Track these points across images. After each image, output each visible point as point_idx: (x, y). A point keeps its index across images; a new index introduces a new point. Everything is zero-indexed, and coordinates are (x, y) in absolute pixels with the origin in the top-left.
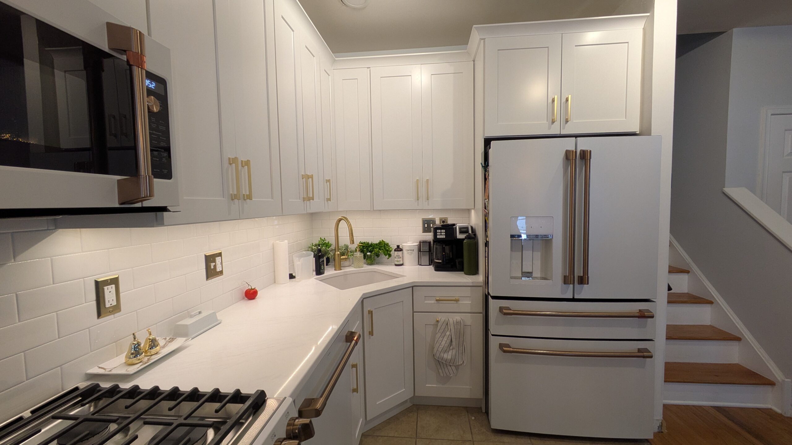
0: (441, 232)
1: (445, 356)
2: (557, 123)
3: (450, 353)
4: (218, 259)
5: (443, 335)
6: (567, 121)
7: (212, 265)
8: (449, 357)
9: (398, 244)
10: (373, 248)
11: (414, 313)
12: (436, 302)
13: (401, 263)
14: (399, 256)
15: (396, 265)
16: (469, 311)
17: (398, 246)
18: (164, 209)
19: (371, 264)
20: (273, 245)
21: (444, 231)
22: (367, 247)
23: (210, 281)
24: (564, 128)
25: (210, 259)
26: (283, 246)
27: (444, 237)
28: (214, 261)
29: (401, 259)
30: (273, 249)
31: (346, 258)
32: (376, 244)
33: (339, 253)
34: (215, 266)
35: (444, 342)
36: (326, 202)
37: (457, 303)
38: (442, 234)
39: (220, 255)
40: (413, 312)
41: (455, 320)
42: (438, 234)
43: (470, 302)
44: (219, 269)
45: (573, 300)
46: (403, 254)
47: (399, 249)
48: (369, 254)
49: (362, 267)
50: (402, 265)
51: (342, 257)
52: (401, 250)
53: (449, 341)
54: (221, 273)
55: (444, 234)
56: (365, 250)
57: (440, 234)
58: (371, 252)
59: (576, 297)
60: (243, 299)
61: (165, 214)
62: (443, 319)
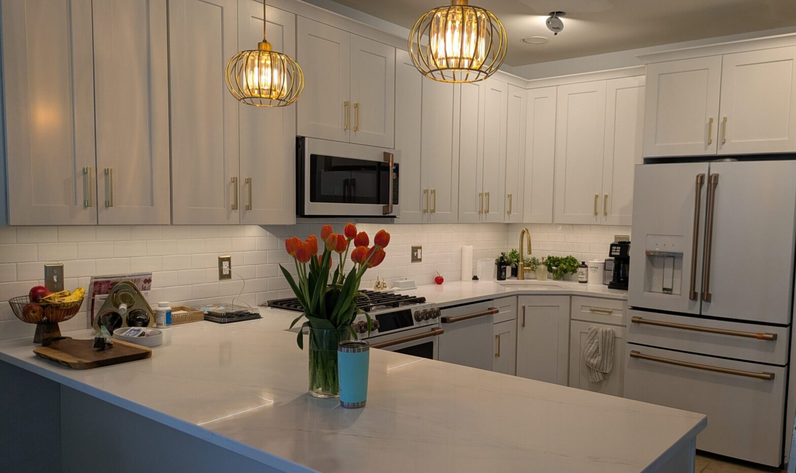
0: (616, 249)
1: (592, 361)
2: (714, 144)
3: (597, 359)
4: (419, 251)
5: (592, 341)
6: (724, 143)
7: (416, 253)
8: (595, 362)
9: (583, 261)
10: (559, 263)
11: (572, 321)
12: (590, 312)
13: (584, 280)
14: (582, 272)
15: (580, 282)
16: (621, 324)
17: (583, 263)
18: (395, 217)
19: (557, 279)
20: (462, 248)
21: (619, 248)
22: (554, 261)
23: (413, 264)
24: (721, 149)
25: (415, 249)
26: (469, 250)
27: (619, 254)
28: (417, 251)
29: (584, 276)
30: (462, 252)
31: (529, 270)
32: (562, 259)
33: (522, 263)
34: (417, 254)
35: (591, 348)
36: (506, 214)
37: (610, 315)
38: (617, 251)
39: (420, 248)
40: (571, 319)
41: (604, 330)
42: (613, 250)
43: (622, 316)
44: (419, 257)
45: (700, 316)
46: (587, 270)
47: (584, 265)
48: (554, 268)
49: (546, 280)
50: (586, 282)
51: (525, 268)
52: (586, 267)
53: (595, 348)
54: (420, 260)
55: (619, 251)
56: (551, 264)
57: (615, 250)
58: (556, 266)
59: (703, 314)
60: (434, 283)
61: (395, 219)
62: (594, 328)
